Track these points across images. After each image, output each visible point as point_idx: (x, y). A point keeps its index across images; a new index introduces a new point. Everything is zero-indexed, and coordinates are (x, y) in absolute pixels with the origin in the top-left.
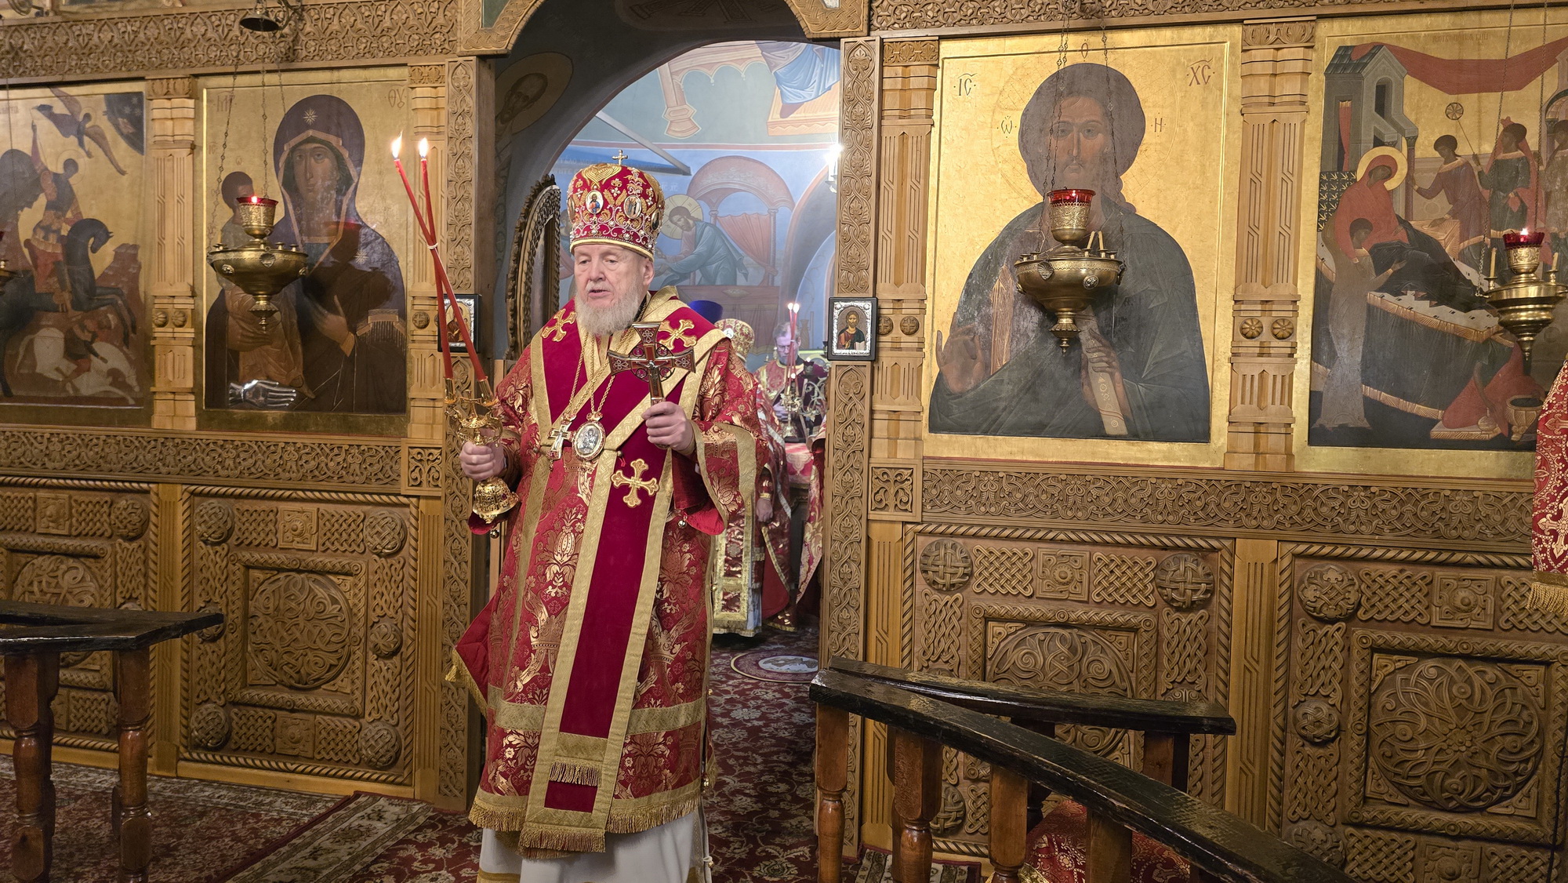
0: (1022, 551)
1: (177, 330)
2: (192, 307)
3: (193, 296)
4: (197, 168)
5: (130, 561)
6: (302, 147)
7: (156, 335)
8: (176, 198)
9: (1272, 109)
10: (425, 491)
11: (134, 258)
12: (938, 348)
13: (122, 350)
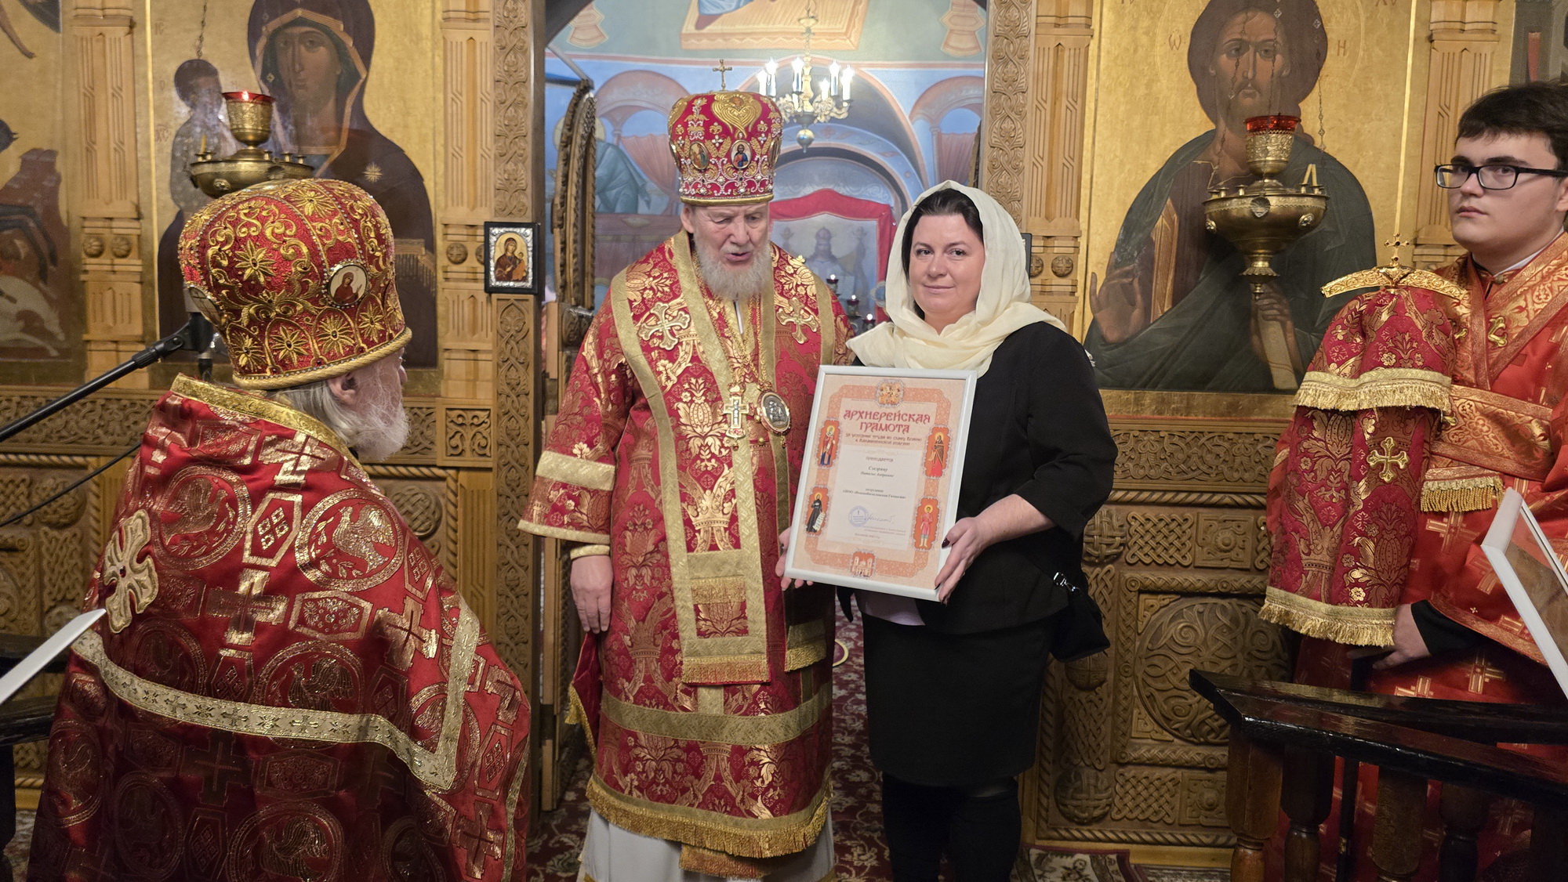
0: (1182, 516)
1: (117, 261)
2: (138, 232)
3: (138, 219)
4: (139, 52)
5: (62, 554)
6: (289, 31)
7: (88, 267)
8: (110, 91)
9: (1462, 36)
10: (469, 460)
11: (50, 167)
12: (1093, 292)
13: (36, 286)
